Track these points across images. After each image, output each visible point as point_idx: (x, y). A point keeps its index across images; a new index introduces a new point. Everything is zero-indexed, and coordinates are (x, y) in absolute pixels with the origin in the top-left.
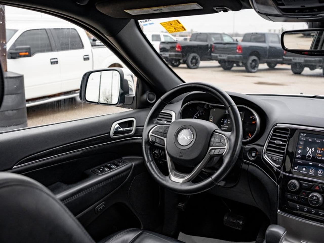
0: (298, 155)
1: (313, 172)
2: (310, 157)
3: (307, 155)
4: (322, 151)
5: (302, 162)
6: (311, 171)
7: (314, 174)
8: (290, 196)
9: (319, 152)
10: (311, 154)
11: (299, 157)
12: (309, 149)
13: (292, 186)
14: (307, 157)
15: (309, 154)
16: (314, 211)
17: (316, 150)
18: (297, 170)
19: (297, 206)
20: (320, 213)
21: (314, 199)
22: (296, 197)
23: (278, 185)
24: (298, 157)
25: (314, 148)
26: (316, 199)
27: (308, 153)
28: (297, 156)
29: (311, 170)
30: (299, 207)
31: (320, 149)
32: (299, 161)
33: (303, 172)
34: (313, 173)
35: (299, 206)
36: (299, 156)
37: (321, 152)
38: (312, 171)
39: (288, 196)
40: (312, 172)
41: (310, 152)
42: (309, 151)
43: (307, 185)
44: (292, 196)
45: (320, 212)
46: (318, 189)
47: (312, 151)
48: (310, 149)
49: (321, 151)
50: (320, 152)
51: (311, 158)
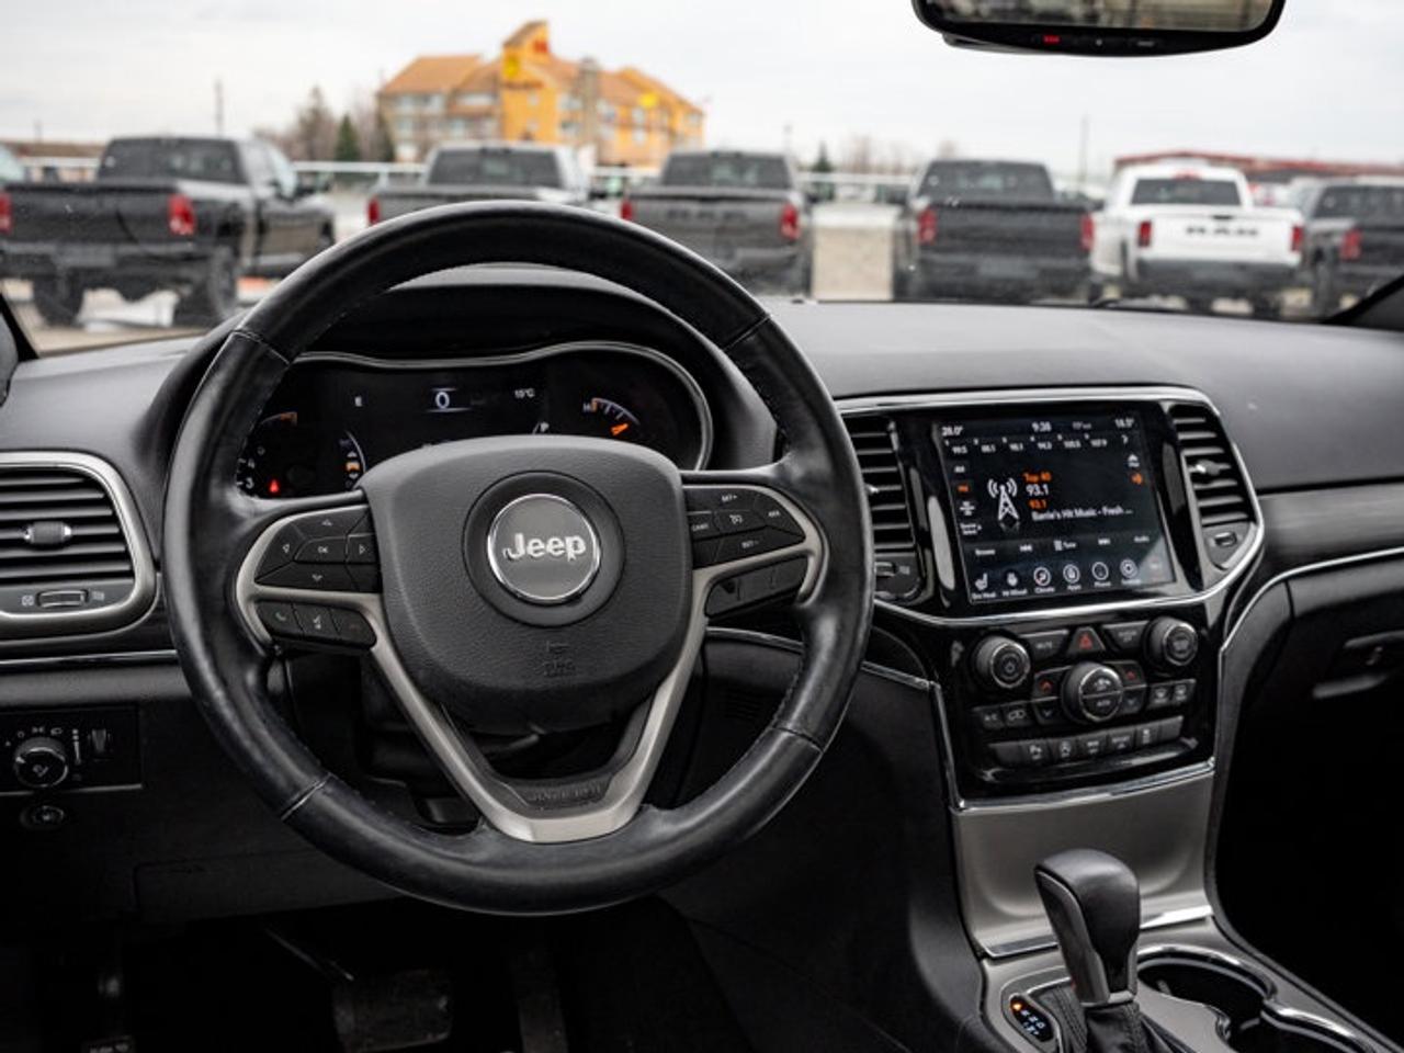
0: (966, 523)
1: (1048, 582)
2: (1014, 520)
3: (1001, 516)
4: (1045, 486)
5: (992, 552)
6: (1039, 582)
7: (1051, 590)
8: (994, 717)
9: (1035, 490)
10: (1011, 505)
11: (974, 532)
12: (998, 488)
13: (1010, 664)
14: (1003, 525)
15: (1007, 510)
16: (1096, 743)
17: (1022, 484)
18: (988, 590)
19: (1033, 749)
20: (1115, 740)
21: (1101, 689)
22: (1017, 712)
23: (932, 687)
24: (970, 532)
25: (1012, 480)
26: (1109, 688)
27: (1001, 506)
28: (966, 533)
29: (1039, 577)
30: (1039, 750)
31: (1035, 479)
32: (981, 549)
33: (1014, 592)
34: (1051, 585)
35: (1037, 746)
36: (971, 529)
37: (1042, 489)
38: (1043, 577)
39: (987, 718)
40: (1044, 581)
41: (1004, 499)
42: (998, 496)
43: (1050, 645)
44: (1002, 715)
45: (1115, 736)
46: (1089, 644)
47: (1010, 496)
48: (1003, 488)
49: (1040, 483)
50: (1039, 493)
51: (1021, 526)
